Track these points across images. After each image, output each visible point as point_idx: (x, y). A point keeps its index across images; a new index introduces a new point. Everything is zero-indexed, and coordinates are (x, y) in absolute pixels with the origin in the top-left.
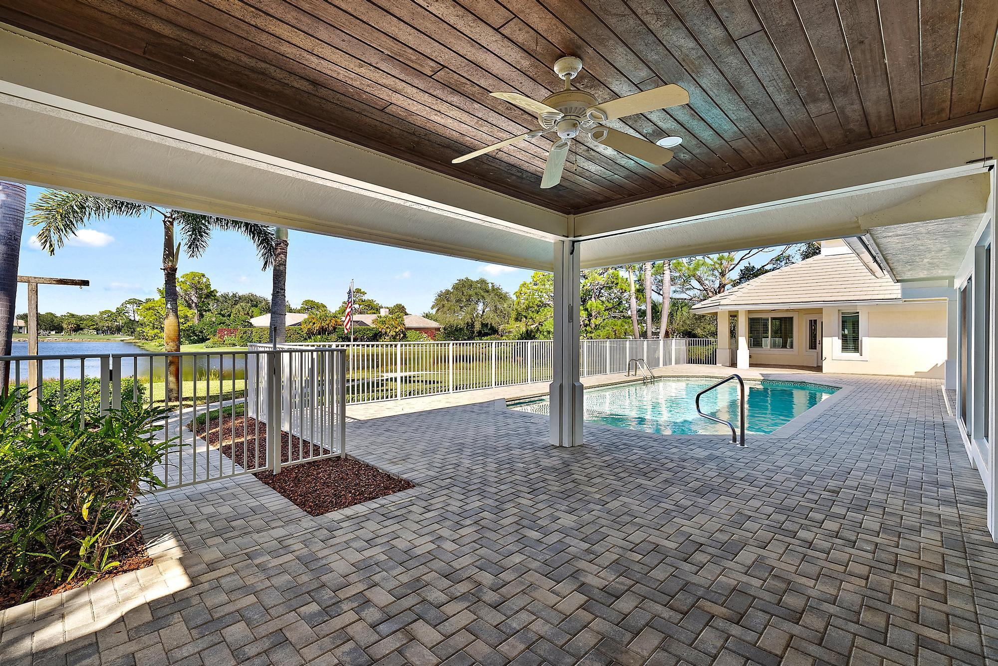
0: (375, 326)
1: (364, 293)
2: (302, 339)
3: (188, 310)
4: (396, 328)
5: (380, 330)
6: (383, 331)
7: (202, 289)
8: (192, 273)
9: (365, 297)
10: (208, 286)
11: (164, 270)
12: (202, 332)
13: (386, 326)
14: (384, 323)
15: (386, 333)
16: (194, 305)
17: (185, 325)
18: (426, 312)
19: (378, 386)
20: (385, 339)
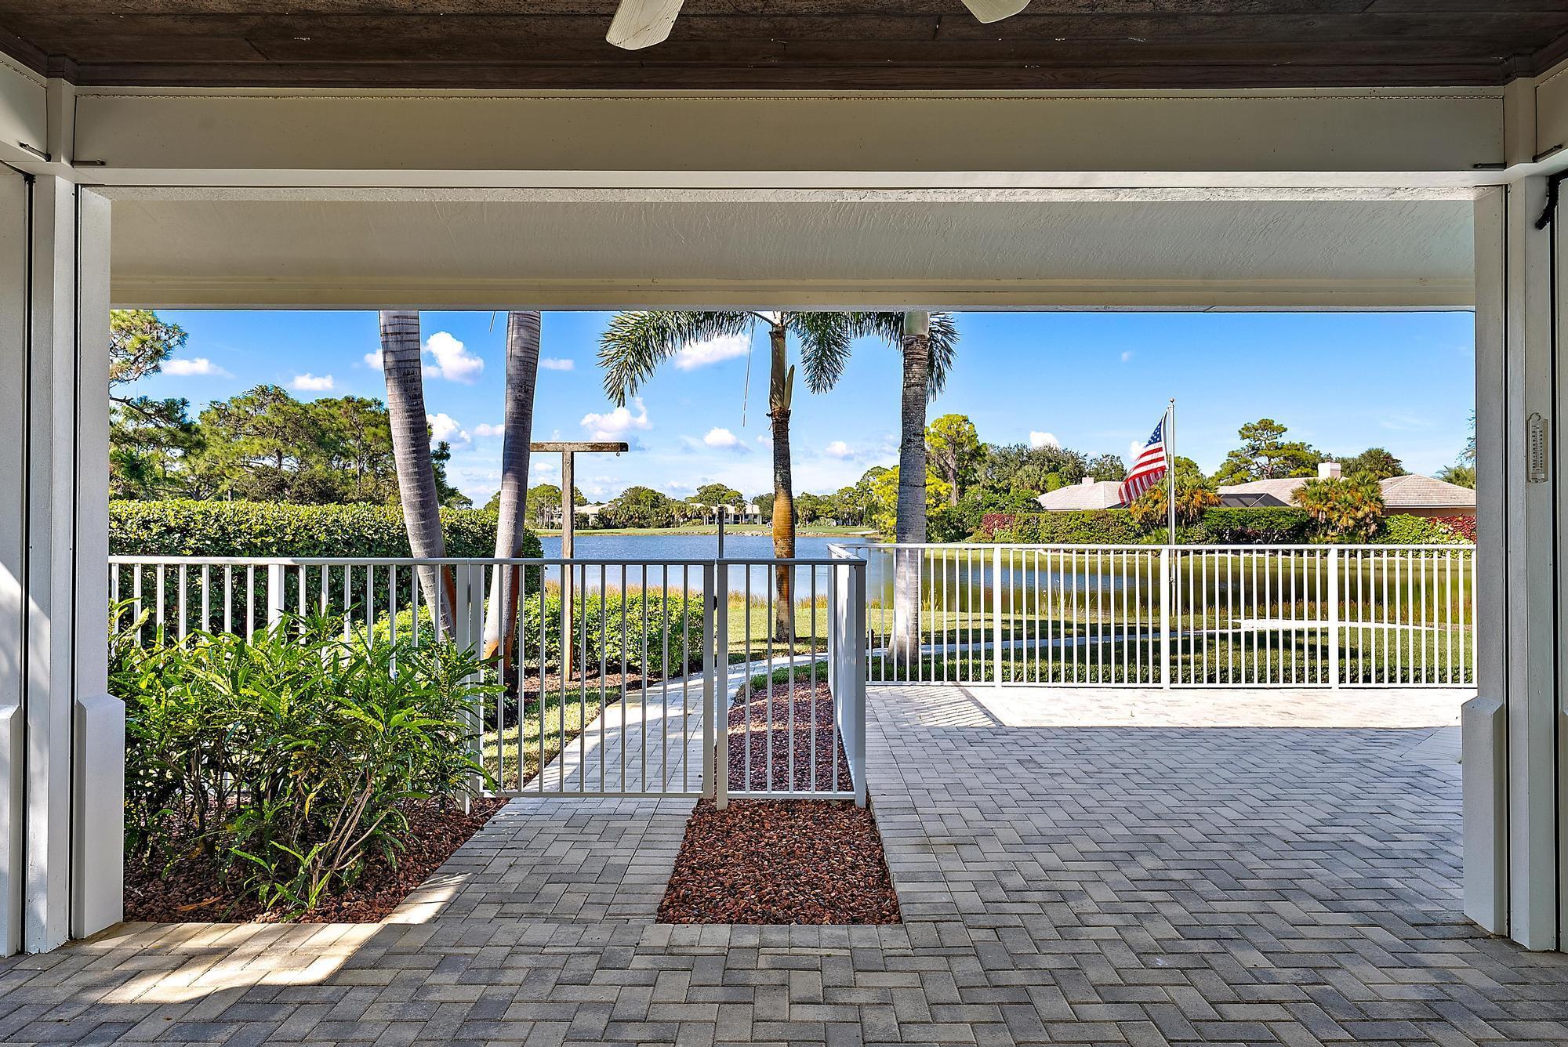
0: (1299, 505)
1: (1282, 430)
2: (1132, 534)
3: (942, 482)
4: (1358, 509)
5: (1313, 514)
6: (1322, 517)
7: (961, 445)
8: (948, 416)
9: (1284, 439)
10: (973, 438)
11: (771, 415)
12: (960, 521)
13: (1331, 504)
14: (1324, 497)
15: (1328, 521)
16: (950, 473)
17: (936, 509)
18: (1453, 466)
19: (1186, 650)
20: (1325, 535)
